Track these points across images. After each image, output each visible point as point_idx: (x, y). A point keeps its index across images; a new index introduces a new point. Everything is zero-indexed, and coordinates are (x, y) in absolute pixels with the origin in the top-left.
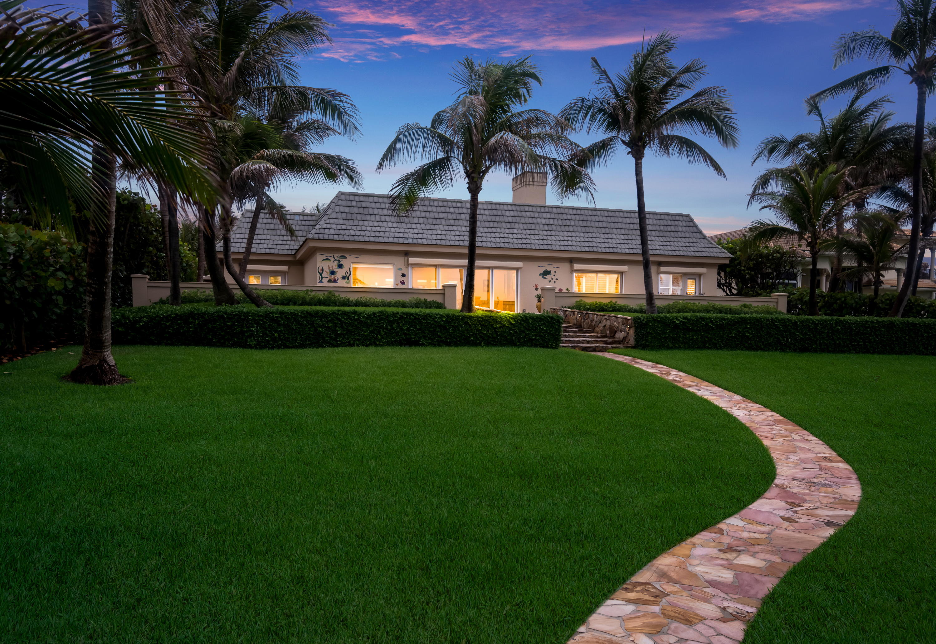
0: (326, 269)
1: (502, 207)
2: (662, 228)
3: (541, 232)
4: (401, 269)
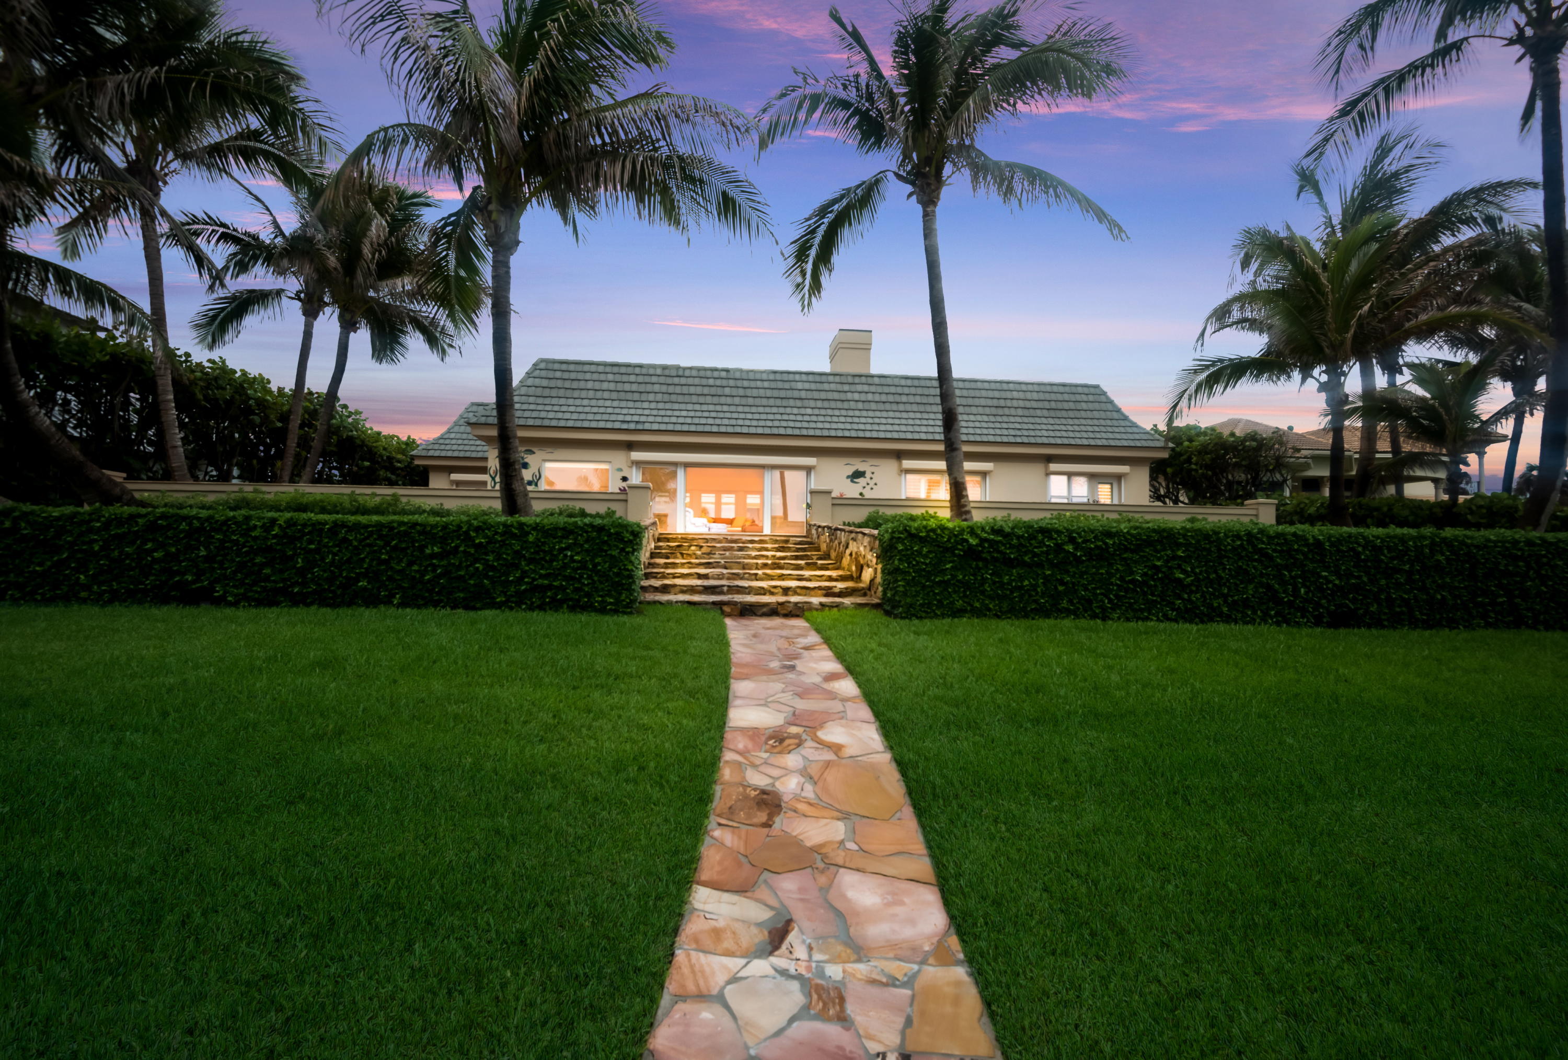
2: (1053, 405)
4: (620, 470)
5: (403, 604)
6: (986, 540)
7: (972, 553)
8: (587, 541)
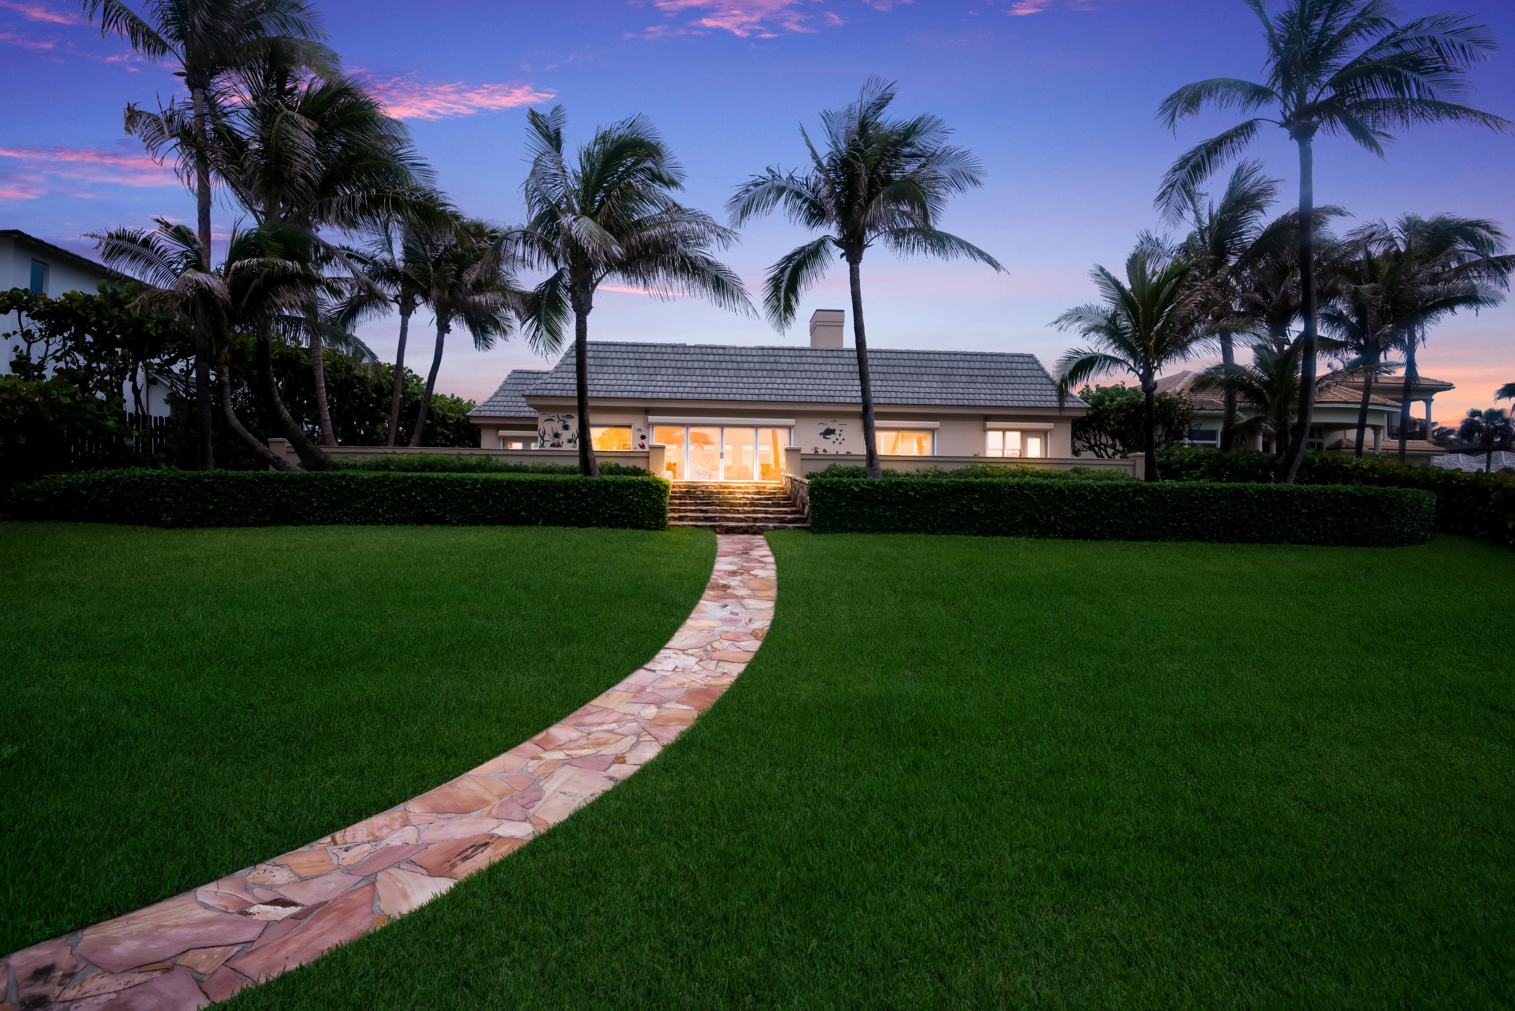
0: (549, 431)
1: (776, 352)
2: (992, 372)
3: (823, 382)
4: (640, 430)
5: (544, 524)
6: (864, 489)
7: (856, 496)
8: (640, 490)
